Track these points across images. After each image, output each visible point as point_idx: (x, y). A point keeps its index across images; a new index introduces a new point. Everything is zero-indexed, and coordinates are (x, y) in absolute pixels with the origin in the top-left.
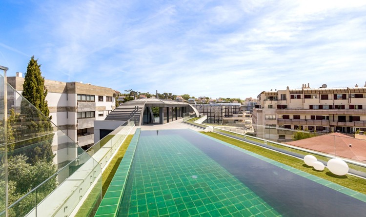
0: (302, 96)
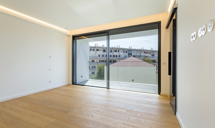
0: (95, 50)
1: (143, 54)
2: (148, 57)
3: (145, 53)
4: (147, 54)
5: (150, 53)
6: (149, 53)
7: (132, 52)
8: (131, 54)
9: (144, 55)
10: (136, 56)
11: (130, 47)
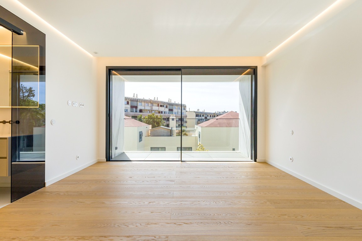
1: (155, 108)
2: (163, 112)
3: (158, 106)
4: (162, 108)
5: (167, 107)
6: (165, 106)
7: (137, 104)
8: (136, 107)
9: (158, 109)
10: (145, 110)
11: (135, 96)
